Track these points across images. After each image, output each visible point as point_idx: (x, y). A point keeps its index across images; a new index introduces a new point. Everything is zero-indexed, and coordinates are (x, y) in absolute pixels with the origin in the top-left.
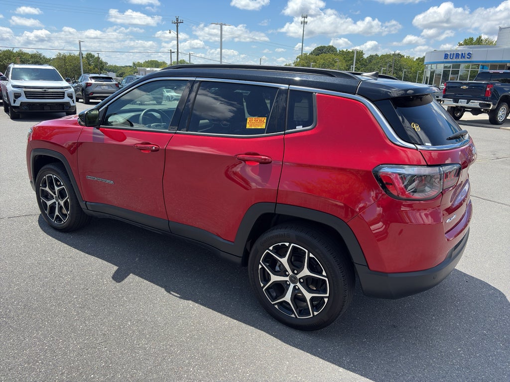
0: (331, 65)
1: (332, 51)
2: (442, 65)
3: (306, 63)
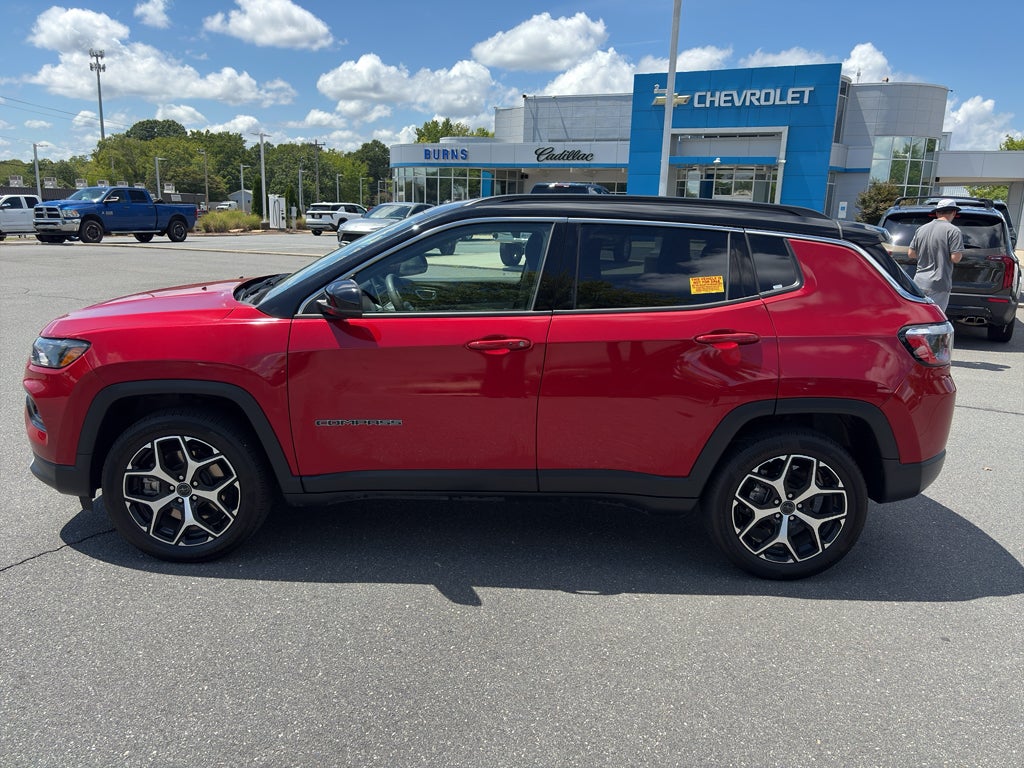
0: (182, 163)
1: (175, 131)
2: (423, 170)
3: (123, 156)
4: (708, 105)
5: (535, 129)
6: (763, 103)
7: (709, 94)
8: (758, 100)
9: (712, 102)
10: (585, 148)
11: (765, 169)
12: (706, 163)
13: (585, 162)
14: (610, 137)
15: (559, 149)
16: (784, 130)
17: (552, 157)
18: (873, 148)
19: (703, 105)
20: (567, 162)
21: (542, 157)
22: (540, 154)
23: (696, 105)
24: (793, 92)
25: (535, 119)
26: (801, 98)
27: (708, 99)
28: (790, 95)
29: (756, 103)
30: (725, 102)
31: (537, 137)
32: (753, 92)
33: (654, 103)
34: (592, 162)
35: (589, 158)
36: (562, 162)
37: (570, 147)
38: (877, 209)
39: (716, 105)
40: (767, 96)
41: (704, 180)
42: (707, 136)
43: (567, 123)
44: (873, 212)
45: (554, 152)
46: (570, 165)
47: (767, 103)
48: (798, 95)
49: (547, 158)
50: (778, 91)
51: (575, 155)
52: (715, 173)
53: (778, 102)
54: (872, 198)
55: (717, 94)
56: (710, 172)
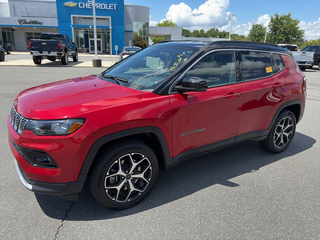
4: (84, 7)
5: (15, 12)
6: (102, 8)
7: (84, 4)
8: (100, 7)
9: (85, 6)
10: (39, 20)
11: (105, 30)
12: (85, 27)
13: (40, 25)
14: (47, 16)
15: (28, 20)
16: (110, 18)
17: (26, 23)
18: (133, 25)
19: (82, 7)
20: (32, 25)
21: (22, 23)
22: (21, 21)
23: (80, 7)
24: (111, 6)
25: (14, 8)
26: (113, 7)
27: (84, 5)
28: (110, 6)
29: (100, 8)
30: (90, 7)
31: (16, 15)
32: (98, 4)
33: (65, 5)
34: (42, 25)
35: (41, 24)
36: (30, 25)
37: (33, 19)
38: (138, 43)
39: (87, 7)
40: (103, 6)
41: (85, 33)
42: (84, 18)
43: (28, 10)
44: (137, 44)
45: (26, 21)
46: (34, 26)
47: (103, 8)
48: (112, 7)
49: (24, 23)
50: (106, 5)
51: (35, 22)
52: (89, 31)
53: (106, 8)
54: (136, 40)
55: (87, 4)
56: (86, 30)
